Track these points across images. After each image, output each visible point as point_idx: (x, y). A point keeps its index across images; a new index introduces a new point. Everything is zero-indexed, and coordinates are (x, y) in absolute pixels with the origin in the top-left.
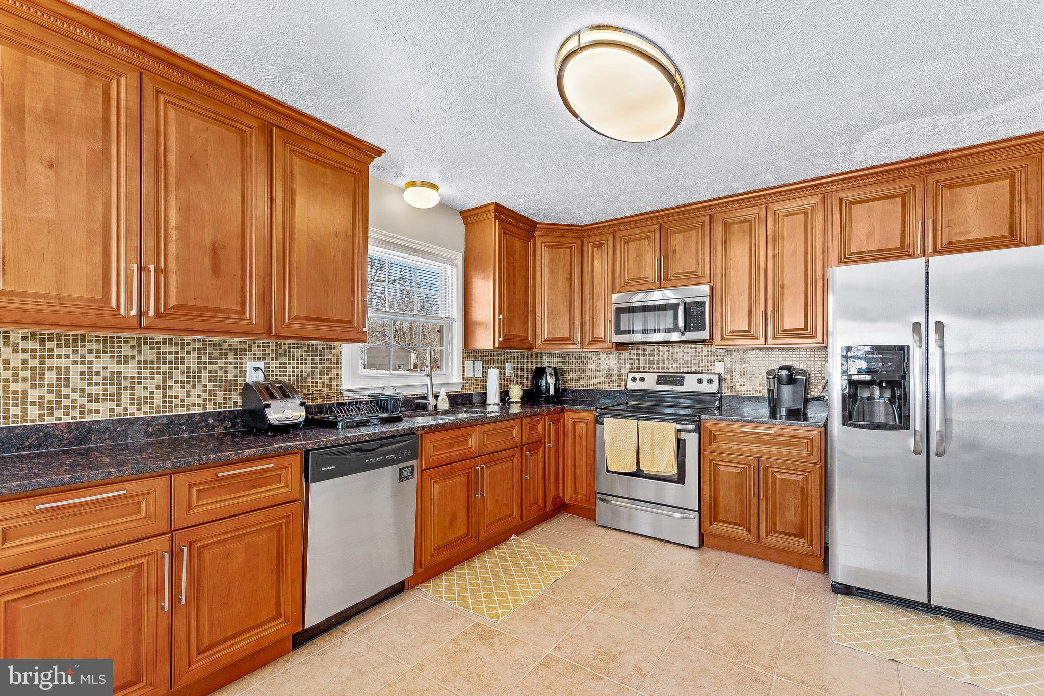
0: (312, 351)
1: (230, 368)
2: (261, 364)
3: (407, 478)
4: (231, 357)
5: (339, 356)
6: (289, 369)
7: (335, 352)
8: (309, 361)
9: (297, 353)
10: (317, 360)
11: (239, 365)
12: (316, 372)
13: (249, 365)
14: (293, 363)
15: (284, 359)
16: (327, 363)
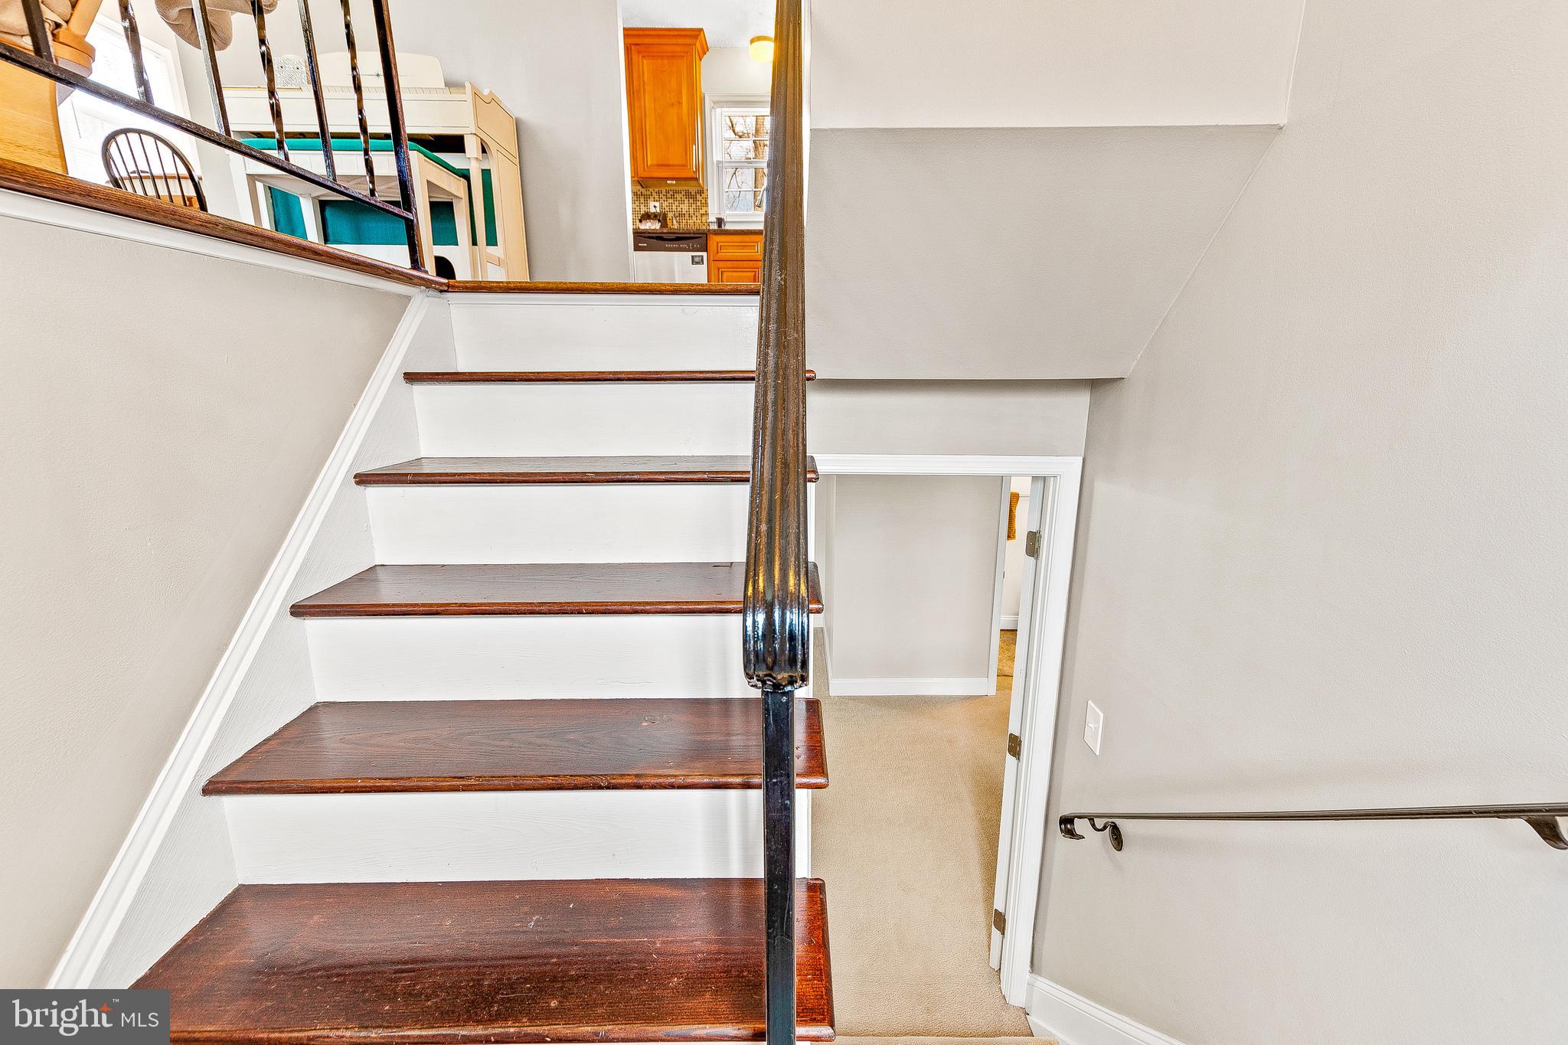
0: (688, 195)
1: (642, 206)
2: (657, 204)
3: (698, 263)
4: (642, 200)
5: (706, 199)
6: (674, 207)
7: (703, 195)
8: (686, 202)
9: (678, 196)
10: (691, 201)
11: (646, 205)
12: (692, 210)
13: (652, 204)
14: (677, 203)
15: (671, 201)
16: (699, 204)
